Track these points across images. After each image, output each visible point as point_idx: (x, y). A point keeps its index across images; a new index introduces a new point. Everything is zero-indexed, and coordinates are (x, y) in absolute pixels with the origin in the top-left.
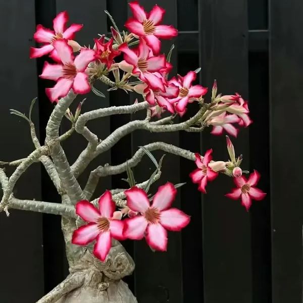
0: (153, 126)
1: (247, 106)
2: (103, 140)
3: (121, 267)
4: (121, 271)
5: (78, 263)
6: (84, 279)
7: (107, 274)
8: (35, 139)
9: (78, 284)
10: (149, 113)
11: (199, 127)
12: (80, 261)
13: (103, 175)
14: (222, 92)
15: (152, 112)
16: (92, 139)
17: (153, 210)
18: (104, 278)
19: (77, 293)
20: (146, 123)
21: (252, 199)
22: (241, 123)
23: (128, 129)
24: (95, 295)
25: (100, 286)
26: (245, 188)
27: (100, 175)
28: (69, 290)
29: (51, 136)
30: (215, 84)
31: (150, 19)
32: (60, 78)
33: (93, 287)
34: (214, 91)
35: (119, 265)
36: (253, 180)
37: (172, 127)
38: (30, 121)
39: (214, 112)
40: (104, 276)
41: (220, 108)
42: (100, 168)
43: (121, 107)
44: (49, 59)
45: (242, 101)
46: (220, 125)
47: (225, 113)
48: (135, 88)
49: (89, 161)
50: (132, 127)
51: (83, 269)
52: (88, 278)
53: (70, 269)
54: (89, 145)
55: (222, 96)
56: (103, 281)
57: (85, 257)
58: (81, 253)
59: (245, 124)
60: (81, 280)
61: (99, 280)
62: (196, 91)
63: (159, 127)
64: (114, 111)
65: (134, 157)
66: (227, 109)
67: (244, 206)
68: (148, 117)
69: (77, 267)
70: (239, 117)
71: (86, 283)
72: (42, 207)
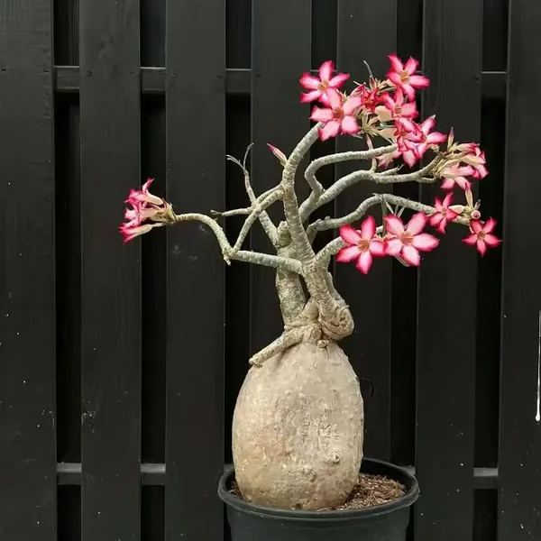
0: (380, 177)
1: (483, 156)
2: (326, 189)
3: (343, 322)
4: (344, 325)
5: (296, 320)
6: (303, 335)
7: (326, 332)
8: (249, 189)
9: (297, 339)
10: (374, 162)
11: (432, 177)
12: (297, 318)
13: (323, 229)
14: (458, 140)
15: (378, 161)
16: (317, 188)
17: (408, 235)
18: (323, 336)
19: (295, 349)
20: (371, 173)
21: (488, 246)
22: (477, 175)
23: (353, 179)
24: (314, 352)
25: (320, 342)
26: (481, 234)
27: (318, 229)
28: (288, 344)
29: (288, 179)
30: (452, 132)
31: (406, 70)
32: (328, 121)
33: (312, 343)
34: (451, 139)
35: (341, 319)
36: (490, 226)
37: (402, 178)
38: (244, 168)
39: (450, 162)
40: (323, 334)
41: (456, 158)
42: (319, 221)
43: (358, 152)
44: (318, 103)
45: (478, 151)
46: (453, 177)
47: (458, 165)
48: (381, 133)
49: (310, 213)
50: (357, 177)
51: (300, 326)
52: (307, 334)
53: (285, 327)
54: (312, 194)
55: (458, 144)
56: (322, 338)
57: (303, 313)
58: (299, 308)
59: (480, 175)
60: (300, 335)
61: (319, 337)
62: (435, 137)
63: (388, 177)
64: (351, 156)
65: (358, 210)
66: (463, 159)
67: (479, 253)
68: (374, 167)
69: (293, 323)
70: (473, 168)
71: (305, 339)
72: (261, 259)
